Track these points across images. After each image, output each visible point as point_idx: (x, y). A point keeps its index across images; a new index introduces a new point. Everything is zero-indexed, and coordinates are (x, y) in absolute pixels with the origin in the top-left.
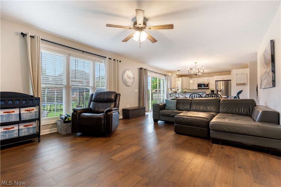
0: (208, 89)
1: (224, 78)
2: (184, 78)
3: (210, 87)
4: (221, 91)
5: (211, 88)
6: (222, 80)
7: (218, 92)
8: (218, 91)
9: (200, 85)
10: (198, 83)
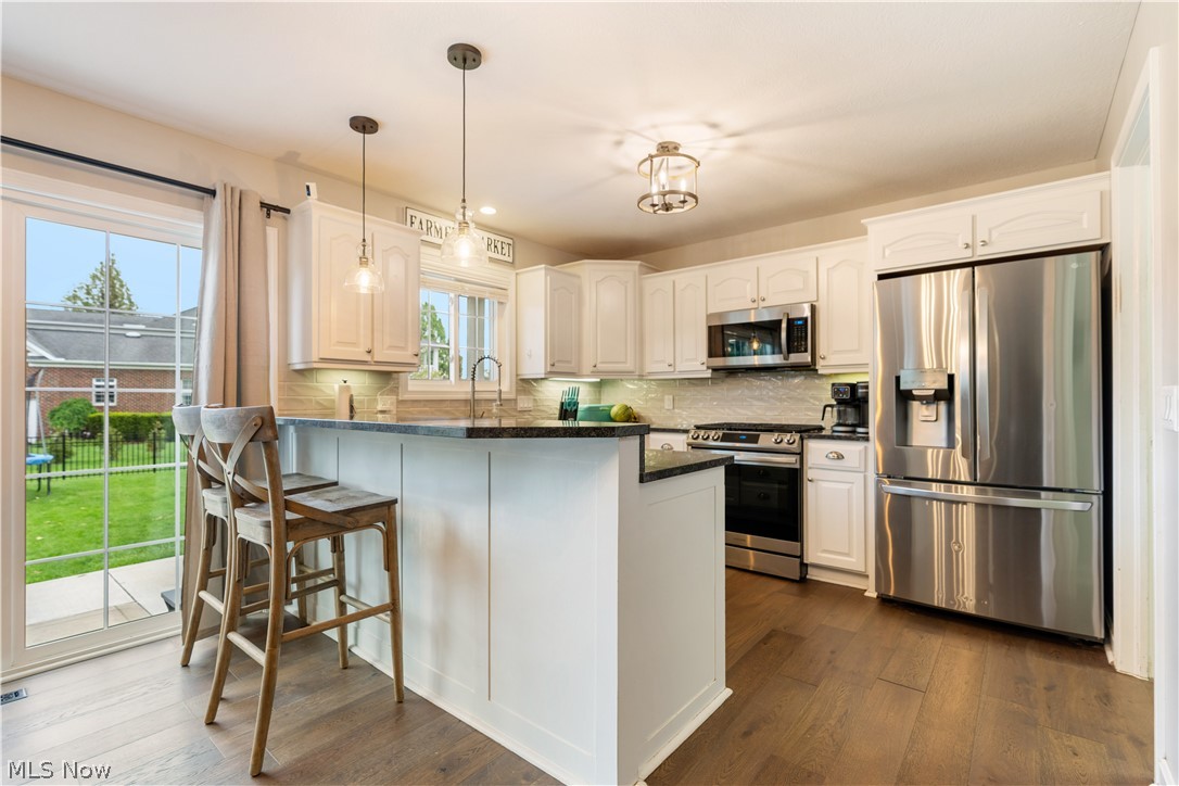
0: (809, 369)
1: (982, 235)
2: (589, 270)
3: (822, 350)
4: (945, 396)
5: (833, 359)
6: (967, 256)
7: (915, 404)
8: (904, 398)
9: (723, 337)
10: (709, 317)
